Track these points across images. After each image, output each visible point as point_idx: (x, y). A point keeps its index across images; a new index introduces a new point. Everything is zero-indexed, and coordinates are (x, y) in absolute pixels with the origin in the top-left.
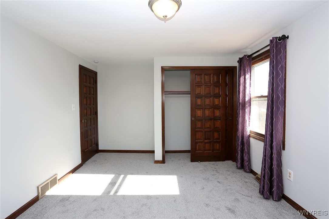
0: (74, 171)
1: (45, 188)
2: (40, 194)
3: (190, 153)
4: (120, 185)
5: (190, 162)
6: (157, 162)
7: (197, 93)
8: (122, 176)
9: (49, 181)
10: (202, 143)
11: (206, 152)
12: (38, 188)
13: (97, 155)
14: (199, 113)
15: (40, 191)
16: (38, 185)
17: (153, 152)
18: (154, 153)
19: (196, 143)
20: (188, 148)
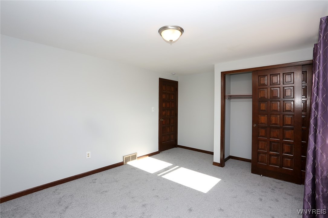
0: (150, 155)
1: (128, 159)
2: (124, 161)
3: (251, 163)
4: (170, 172)
5: (251, 173)
6: (215, 164)
7: (260, 97)
8: (177, 167)
9: (131, 156)
10: (266, 154)
11: (270, 165)
12: (123, 157)
13: (175, 149)
14: (263, 119)
15: (124, 160)
16: (123, 156)
17: (212, 153)
18: (213, 155)
19: (259, 153)
20: (249, 156)
